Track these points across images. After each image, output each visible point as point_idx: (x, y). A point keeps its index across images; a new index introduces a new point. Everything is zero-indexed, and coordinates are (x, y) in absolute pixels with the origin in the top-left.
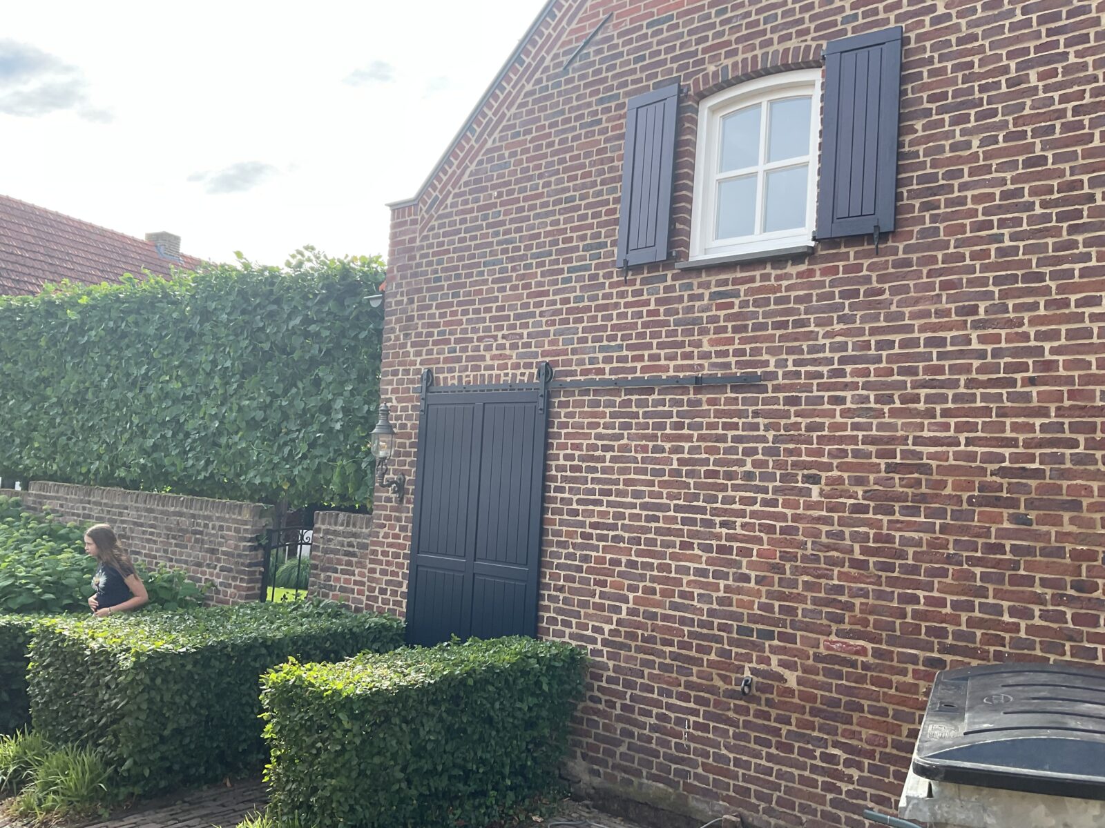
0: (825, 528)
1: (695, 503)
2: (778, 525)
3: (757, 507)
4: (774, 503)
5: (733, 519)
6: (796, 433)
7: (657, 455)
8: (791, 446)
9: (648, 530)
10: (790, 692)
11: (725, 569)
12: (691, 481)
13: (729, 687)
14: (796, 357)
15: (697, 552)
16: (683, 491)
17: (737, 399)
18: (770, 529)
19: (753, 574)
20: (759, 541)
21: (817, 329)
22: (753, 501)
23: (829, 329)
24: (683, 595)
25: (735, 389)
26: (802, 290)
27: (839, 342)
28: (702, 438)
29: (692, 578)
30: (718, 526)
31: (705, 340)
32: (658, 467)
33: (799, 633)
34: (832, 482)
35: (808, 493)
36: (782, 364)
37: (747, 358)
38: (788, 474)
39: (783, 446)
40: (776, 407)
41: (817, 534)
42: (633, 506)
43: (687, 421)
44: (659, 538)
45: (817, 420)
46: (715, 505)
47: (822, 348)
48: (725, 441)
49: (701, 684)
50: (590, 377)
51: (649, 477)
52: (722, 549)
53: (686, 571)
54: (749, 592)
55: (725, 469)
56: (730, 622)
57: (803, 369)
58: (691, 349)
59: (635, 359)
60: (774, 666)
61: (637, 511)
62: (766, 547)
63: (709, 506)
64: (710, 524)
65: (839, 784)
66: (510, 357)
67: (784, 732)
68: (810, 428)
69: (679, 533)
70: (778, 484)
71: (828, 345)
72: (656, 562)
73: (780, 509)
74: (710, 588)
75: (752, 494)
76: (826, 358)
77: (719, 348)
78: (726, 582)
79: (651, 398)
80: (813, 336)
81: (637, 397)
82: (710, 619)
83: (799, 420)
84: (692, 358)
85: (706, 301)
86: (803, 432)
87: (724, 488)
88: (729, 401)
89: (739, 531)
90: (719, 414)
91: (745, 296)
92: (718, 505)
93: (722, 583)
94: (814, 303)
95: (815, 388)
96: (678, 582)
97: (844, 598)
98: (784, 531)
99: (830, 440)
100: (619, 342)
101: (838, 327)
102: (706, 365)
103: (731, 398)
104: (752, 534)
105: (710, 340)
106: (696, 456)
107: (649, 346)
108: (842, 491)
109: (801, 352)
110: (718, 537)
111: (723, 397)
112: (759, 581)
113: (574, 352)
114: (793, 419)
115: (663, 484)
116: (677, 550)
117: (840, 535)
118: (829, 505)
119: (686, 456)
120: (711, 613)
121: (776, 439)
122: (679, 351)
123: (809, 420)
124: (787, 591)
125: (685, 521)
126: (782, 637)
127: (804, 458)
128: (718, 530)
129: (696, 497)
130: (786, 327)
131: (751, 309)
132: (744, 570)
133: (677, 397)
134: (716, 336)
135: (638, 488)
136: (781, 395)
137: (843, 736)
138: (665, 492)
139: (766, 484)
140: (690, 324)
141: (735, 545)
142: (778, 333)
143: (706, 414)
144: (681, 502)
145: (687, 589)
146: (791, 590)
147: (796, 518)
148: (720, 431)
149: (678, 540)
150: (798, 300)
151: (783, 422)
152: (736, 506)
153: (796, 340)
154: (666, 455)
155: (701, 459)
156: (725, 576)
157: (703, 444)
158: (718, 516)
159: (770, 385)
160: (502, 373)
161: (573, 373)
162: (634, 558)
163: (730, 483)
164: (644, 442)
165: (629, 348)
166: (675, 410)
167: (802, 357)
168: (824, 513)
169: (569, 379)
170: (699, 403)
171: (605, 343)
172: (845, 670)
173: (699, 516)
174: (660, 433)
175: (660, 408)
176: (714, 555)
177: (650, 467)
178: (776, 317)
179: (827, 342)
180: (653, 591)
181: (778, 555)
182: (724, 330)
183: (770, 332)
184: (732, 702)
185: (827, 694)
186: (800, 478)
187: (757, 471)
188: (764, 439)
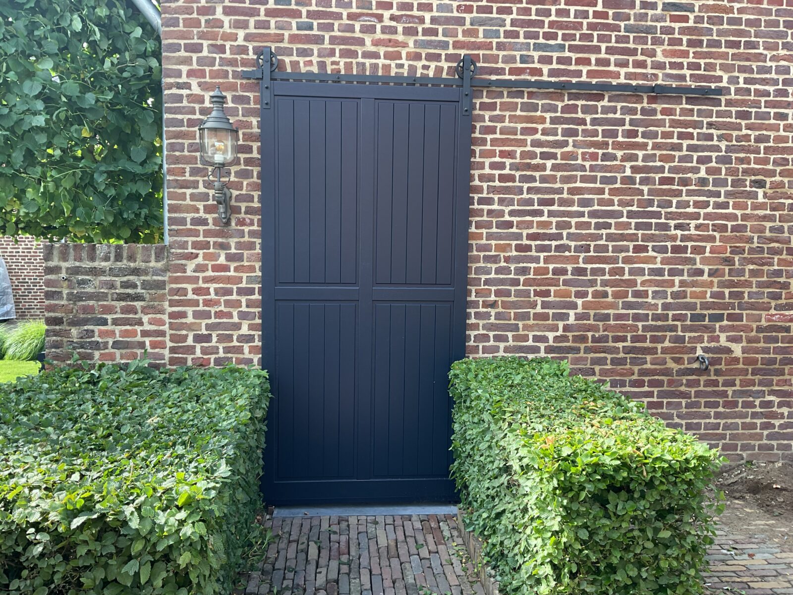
0: (768, 225)
1: (650, 209)
2: (730, 224)
3: (710, 210)
4: (725, 205)
5: (688, 221)
6: (746, 144)
7: (608, 163)
8: (742, 155)
9: (600, 237)
10: (736, 360)
11: (680, 267)
12: (645, 189)
13: (682, 367)
14: (747, 75)
15: (651, 253)
16: (636, 198)
17: (692, 110)
18: (723, 228)
19: (706, 268)
20: (712, 239)
21: (765, 52)
22: (706, 205)
23: (775, 53)
24: (637, 294)
25: (689, 101)
26: (753, 14)
27: (784, 66)
28: (656, 146)
29: (647, 277)
30: (672, 229)
31: (659, 50)
32: (608, 175)
33: (744, 312)
34: (774, 186)
35: (755, 196)
36: (734, 80)
37: (702, 72)
38: (739, 180)
39: (734, 156)
40: (728, 120)
41: (762, 230)
42: (582, 214)
43: (641, 130)
44: (610, 244)
45: (765, 132)
46: (669, 210)
47: (768, 70)
48: (681, 150)
49: (656, 369)
50: (522, 77)
51: (598, 185)
52: (676, 249)
53: (641, 272)
54: (703, 284)
55: (681, 175)
56: (684, 312)
57: (752, 87)
58: (643, 58)
59: (579, 61)
60: (723, 341)
61: (586, 219)
62: (718, 243)
63: (663, 211)
64: (666, 227)
65: (773, 421)
66: (405, 45)
67: (730, 393)
68: (758, 140)
69: (632, 238)
70: (729, 188)
71: (774, 68)
72: (607, 267)
73: (730, 210)
74: (665, 284)
75: (705, 199)
76: (773, 79)
77: (673, 60)
78: (681, 278)
79: (600, 104)
80: (762, 58)
81: (584, 102)
82: (665, 312)
83: (749, 132)
84: (645, 67)
85: (659, 11)
86: (752, 143)
87: (679, 193)
88: (684, 112)
89: (693, 232)
90: (674, 124)
91: (700, 11)
92: (673, 209)
93: (677, 279)
94: (763, 28)
95: (763, 104)
96: (633, 283)
97: (782, 280)
98: (735, 229)
99: (775, 150)
100: (559, 41)
101: (782, 52)
102: (660, 75)
103: (687, 109)
104: (706, 233)
105: (664, 51)
106: (651, 164)
107: (597, 50)
108: (782, 193)
109: (752, 71)
110: (674, 238)
111: (678, 108)
112: (712, 274)
113: (500, 46)
114: (744, 132)
115: (613, 192)
116: (631, 254)
117: (780, 230)
118: (774, 206)
119: (640, 163)
120: (666, 307)
121: (729, 149)
122: (631, 59)
123: (757, 133)
124: (735, 279)
125: (638, 226)
126: (731, 317)
127: (753, 166)
128: (673, 232)
129: (650, 203)
130: (739, 47)
131: (706, 25)
132: (699, 266)
133: (630, 105)
134: (670, 47)
135: (586, 196)
136: (733, 109)
137: (777, 385)
138: (616, 199)
139: (718, 189)
140: (642, 32)
141: (690, 244)
142: (731, 51)
143: (661, 123)
144: (634, 208)
145: (642, 289)
146: (739, 278)
147: (745, 217)
148: (675, 140)
149: (631, 245)
150: (749, 23)
151: (735, 133)
152: (691, 210)
153: (748, 60)
154: (618, 163)
155: (656, 167)
156: (680, 273)
157: (658, 153)
158: (673, 219)
159: (723, 99)
160: (393, 64)
161: (501, 71)
162: (582, 265)
163: (684, 189)
164: (592, 150)
165: (572, 49)
166: (628, 118)
167: (752, 76)
168: (768, 212)
169: (494, 77)
170: (653, 112)
171: (541, 40)
172: (780, 335)
173: (653, 221)
174: (610, 141)
175: (611, 116)
176: (669, 255)
177: (599, 175)
178: (729, 36)
179: (774, 64)
180: (605, 295)
181: (729, 250)
182: (679, 42)
183: (723, 49)
184: (684, 379)
185: (767, 356)
186: (748, 183)
187: (711, 178)
188: (717, 149)
